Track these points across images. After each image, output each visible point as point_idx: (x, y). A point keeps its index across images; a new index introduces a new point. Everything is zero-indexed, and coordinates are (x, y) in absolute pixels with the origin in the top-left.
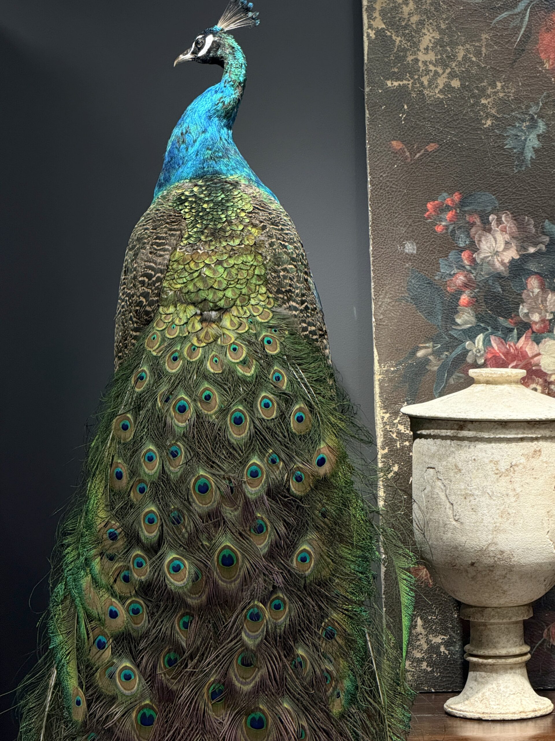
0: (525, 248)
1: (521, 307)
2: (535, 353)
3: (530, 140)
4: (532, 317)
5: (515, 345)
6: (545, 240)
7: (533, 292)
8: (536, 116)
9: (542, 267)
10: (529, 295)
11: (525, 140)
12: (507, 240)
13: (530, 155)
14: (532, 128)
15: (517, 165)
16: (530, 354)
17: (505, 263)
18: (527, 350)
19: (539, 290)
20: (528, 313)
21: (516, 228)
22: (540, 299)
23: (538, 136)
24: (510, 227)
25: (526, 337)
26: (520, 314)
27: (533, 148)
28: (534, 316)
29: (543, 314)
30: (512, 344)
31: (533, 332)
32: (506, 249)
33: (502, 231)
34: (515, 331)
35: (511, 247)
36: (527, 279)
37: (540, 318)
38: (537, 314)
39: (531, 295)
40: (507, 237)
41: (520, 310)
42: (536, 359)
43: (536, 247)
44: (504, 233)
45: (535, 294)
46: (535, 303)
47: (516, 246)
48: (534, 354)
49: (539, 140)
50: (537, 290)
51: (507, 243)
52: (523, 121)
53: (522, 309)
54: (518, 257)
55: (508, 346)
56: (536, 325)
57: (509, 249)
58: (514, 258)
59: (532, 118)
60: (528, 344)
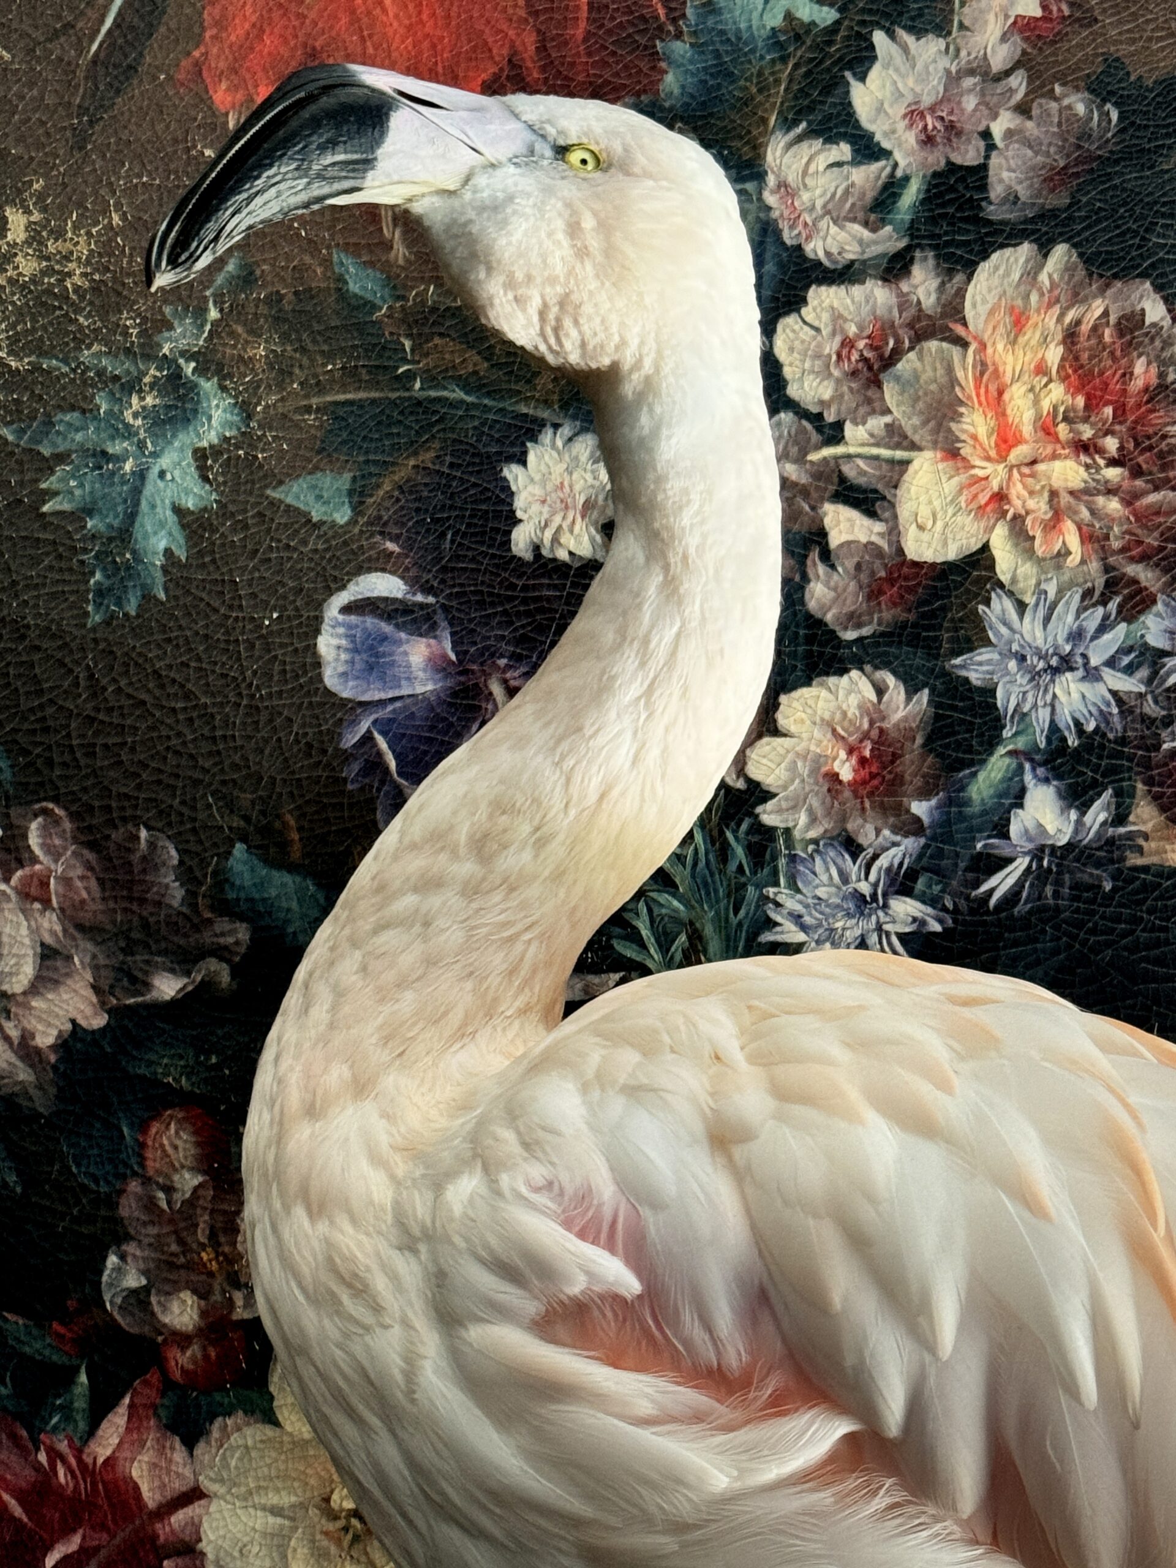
0: (134, 980)
1: (112, 1260)
2: (178, 1486)
3: (162, 474)
4: (165, 1309)
5: (79, 1453)
6: (230, 940)
7: (169, 1190)
8: (189, 368)
9: (218, 1067)
10: (150, 1205)
11: (141, 475)
12: (49, 940)
13: (162, 545)
14: (171, 420)
15: (100, 592)
16: (150, 1496)
17: (38, 1051)
18: (135, 1474)
19: (198, 1179)
20: (146, 1290)
21: (93, 883)
22: (203, 1221)
23: (200, 456)
24: (66, 881)
25: (131, 1406)
26: (107, 1297)
27: (178, 510)
28: (175, 1307)
29: (217, 1297)
30: (63, 1446)
31: (168, 1385)
32: (42, 983)
33: (25, 895)
34: (83, 1378)
35: (68, 975)
36: (144, 1128)
37: (203, 1314)
38: (187, 1297)
39: (164, 1205)
40: (50, 924)
41: (105, 1278)
42: (179, 1518)
43: (188, 974)
44: (37, 906)
45: (178, 1197)
46: (181, 1242)
47: (96, 968)
48: (169, 1495)
49: (205, 479)
50: (188, 1181)
51: (48, 954)
52: (132, 386)
53: (118, 1270)
54: (99, 1021)
55: (42, 1457)
56: (183, 1350)
57: (57, 983)
58: (83, 1023)
59: (176, 376)
60: (143, 1445)
